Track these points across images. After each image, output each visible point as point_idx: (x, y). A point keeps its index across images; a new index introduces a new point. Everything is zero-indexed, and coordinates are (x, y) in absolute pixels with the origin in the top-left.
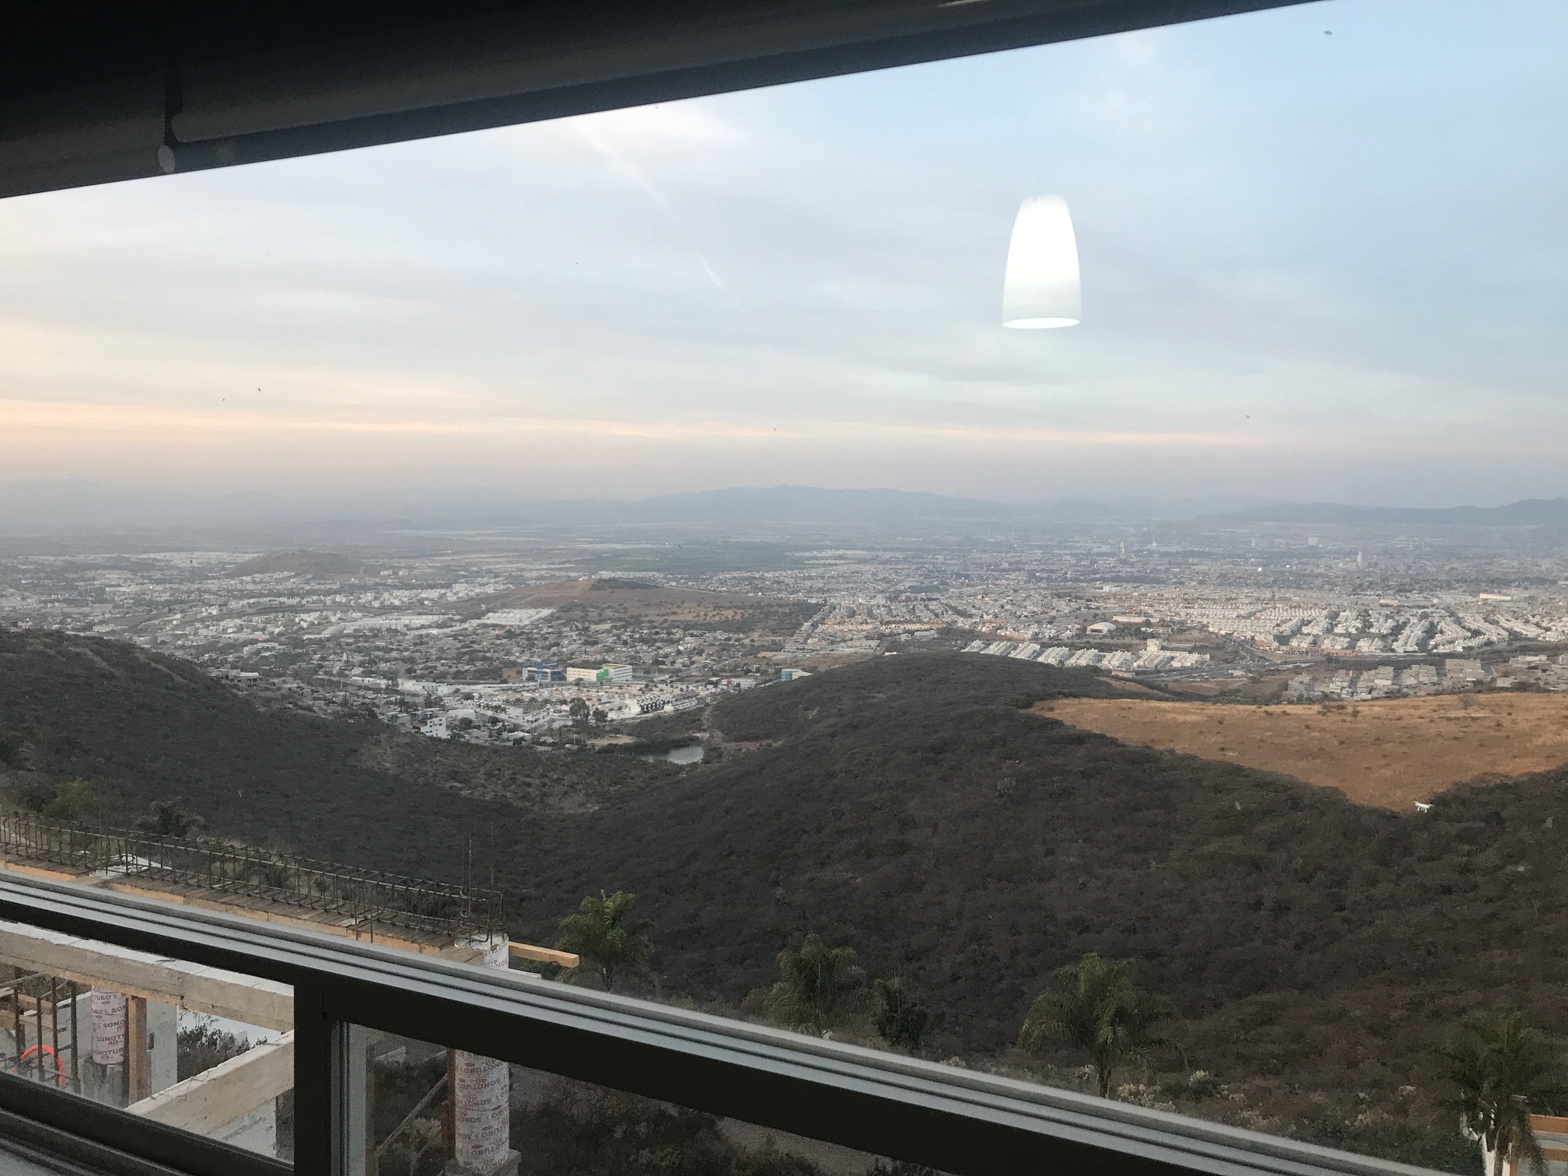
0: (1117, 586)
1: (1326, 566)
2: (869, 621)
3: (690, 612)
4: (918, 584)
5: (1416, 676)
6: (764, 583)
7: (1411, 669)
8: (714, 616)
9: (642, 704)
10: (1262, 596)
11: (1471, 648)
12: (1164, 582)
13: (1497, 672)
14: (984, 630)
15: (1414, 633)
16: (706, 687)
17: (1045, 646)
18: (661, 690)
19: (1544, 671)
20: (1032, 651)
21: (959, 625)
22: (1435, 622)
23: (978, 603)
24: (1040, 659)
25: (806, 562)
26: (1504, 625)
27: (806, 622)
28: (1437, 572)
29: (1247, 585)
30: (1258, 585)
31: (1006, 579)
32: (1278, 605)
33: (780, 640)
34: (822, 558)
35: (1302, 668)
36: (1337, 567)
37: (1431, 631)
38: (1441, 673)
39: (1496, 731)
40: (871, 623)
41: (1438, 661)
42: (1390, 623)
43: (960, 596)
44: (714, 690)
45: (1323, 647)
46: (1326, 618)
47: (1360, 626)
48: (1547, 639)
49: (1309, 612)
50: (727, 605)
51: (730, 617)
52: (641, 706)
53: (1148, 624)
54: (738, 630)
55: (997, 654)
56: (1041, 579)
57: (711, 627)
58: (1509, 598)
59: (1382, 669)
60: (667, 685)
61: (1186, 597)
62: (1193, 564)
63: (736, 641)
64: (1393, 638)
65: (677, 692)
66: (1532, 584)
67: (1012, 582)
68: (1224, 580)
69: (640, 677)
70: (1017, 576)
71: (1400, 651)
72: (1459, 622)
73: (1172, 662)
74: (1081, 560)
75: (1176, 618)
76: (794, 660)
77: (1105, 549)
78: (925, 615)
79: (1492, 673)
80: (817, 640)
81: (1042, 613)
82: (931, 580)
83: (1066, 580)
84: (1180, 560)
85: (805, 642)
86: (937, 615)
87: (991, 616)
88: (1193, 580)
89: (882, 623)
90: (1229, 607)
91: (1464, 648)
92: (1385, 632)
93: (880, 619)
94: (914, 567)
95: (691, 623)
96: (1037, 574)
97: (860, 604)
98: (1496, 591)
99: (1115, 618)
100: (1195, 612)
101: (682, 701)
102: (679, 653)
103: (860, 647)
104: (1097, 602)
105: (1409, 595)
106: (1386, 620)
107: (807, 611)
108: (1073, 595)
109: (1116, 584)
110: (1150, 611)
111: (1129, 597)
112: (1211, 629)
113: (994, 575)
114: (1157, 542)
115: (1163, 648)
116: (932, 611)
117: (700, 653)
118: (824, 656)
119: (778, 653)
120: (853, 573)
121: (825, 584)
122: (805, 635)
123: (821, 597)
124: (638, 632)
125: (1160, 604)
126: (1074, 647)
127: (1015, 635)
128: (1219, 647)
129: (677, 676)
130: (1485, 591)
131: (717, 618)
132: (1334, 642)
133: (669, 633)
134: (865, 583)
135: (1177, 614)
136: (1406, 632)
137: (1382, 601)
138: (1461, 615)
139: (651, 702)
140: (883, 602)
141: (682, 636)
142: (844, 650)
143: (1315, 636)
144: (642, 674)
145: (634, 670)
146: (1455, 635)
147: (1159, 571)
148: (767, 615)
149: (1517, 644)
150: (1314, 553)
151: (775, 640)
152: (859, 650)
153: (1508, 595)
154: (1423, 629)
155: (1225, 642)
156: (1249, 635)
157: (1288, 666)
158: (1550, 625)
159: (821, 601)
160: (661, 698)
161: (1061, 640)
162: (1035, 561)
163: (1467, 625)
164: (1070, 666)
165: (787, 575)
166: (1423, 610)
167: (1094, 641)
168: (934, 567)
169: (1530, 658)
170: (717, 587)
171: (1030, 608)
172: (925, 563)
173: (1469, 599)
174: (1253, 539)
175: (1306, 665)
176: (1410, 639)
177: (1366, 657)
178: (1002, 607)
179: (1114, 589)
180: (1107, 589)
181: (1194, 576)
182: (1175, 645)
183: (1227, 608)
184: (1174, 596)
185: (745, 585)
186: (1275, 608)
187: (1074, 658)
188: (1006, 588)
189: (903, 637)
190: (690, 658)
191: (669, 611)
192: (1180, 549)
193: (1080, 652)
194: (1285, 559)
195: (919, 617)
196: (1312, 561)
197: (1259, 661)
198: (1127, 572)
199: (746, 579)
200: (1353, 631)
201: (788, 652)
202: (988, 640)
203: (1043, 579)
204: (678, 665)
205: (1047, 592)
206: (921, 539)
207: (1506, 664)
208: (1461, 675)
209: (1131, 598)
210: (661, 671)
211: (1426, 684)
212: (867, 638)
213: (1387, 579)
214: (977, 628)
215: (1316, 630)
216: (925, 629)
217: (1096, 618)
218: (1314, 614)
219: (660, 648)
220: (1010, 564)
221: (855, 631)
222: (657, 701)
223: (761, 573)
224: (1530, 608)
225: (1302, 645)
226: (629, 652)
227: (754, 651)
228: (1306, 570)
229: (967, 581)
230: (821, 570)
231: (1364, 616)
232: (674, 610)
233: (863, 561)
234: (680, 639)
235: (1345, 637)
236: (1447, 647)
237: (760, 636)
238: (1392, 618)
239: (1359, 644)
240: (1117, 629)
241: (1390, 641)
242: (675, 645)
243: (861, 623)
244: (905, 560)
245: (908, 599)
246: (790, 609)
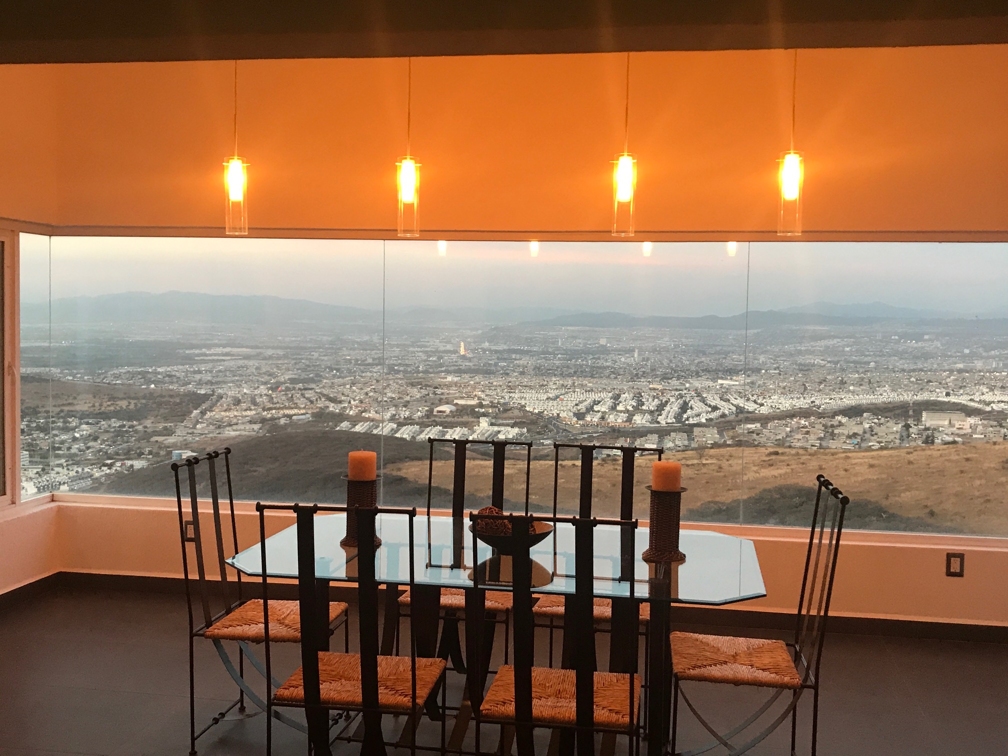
0: (458, 377)
1: (613, 360)
2: (253, 408)
3: (85, 403)
4: (296, 377)
5: (674, 441)
6: (156, 376)
7: (670, 436)
8: (109, 406)
9: (39, 486)
10: (566, 383)
11: (711, 420)
12: (493, 373)
13: (728, 436)
14: (351, 413)
15: (673, 408)
16: (100, 469)
17: (401, 425)
18: (58, 473)
19: (758, 434)
20: (390, 429)
21: (331, 409)
22: (687, 401)
23: (346, 392)
24: (398, 435)
25: (196, 358)
26: (733, 402)
27: (196, 409)
28: (690, 364)
29: (555, 375)
30: (562, 375)
31: (371, 372)
32: (577, 390)
33: (171, 426)
34: (211, 355)
35: (594, 437)
36: (620, 361)
37: (684, 407)
38: (691, 438)
39: (718, 472)
40: (254, 409)
41: (688, 430)
42: (656, 402)
43: (332, 386)
44: (108, 471)
45: (609, 421)
46: (611, 399)
47: (635, 404)
48: (761, 412)
49: (599, 394)
50: (121, 396)
51: (124, 407)
52: (37, 487)
53: (481, 405)
54: (130, 419)
55: (362, 432)
56: (398, 372)
57: (106, 416)
58: (737, 383)
59: (650, 436)
60: (63, 468)
61: (510, 384)
62: (515, 359)
63: (129, 428)
64: (657, 413)
65: (73, 473)
66: (753, 372)
67: (375, 374)
68: (539, 371)
69: (36, 462)
70: (379, 369)
71: (663, 423)
72: (703, 400)
73: (499, 435)
74: (431, 356)
75: (502, 401)
76: (185, 443)
77: (449, 347)
78: (302, 402)
79: (724, 437)
80: (205, 425)
81: (398, 399)
82: (308, 373)
83: (418, 372)
84: (506, 356)
85: (194, 427)
86: (312, 402)
87: (357, 402)
88: (515, 372)
89: (264, 410)
90: (541, 391)
91: (706, 419)
92: (653, 409)
93: (262, 406)
94: (293, 362)
95: (88, 413)
96: (396, 368)
97: (245, 394)
98: (729, 377)
99: (455, 401)
100: (516, 396)
101: (78, 482)
102: (75, 439)
103: (245, 430)
104: (442, 389)
105: (670, 381)
106: (653, 400)
107: (196, 400)
108: (423, 384)
109: (457, 375)
110: (483, 396)
111: (466, 385)
112: (528, 409)
113: (360, 369)
114: (488, 342)
115: (492, 424)
116: (308, 399)
117: (95, 439)
118: (212, 438)
119: (171, 437)
120: (239, 367)
121: (213, 377)
122: (194, 421)
123: (210, 389)
124: (35, 421)
125: (490, 390)
126: (423, 425)
127: (377, 416)
128: (534, 423)
129: (72, 460)
130: (722, 378)
131: (112, 408)
132: (617, 417)
133: (65, 422)
134: (249, 376)
135: (503, 397)
136: (667, 408)
137: (651, 386)
138: (704, 396)
139: (47, 484)
140: (265, 392)
141: (78, 424)
142: (230, 433)
143: (603, 413)
144: (39, 460)
145: (31, 456)
146: (700, 410)
147: (489, 364)
148: (160, 404)
149: (741, 416)
150: (604, 351)
151: (166, 426)
152: (243, 433)
153: (736, 381)
154: (679, 406)
155: (538, 418)
156: (555, 412)
157: (583, 436)
158: (763, 402)
159: (209, 392)
160: (57, 480)
161: (414, 419)
162: (394, 357)
163: (709, 402)
164: (420, 440)
165: (178, 370)
166: (679, 392)
167: (440, 420)
168: (310, 362)
169: (749, 426)
170: (112, 380)
171: (389, 395)
172: (302, 359)
173: (711, 384)
174: (560, 340)
175: (597, 435)
176: (670, 414)
177: (639, 428)
178: (367, 394)
179: (456, 379)
180: (450, 379)
181: (516, 368)
182: (501, 421)
183: (540, 392)
184: (501, 383)
185: (139, 379)
186: (574, 392)
187: (424, 433)
188: (370, 379)
189: (283, 421)
190: (85, 444)
191: (65, 402)
192: (505, 347)
193: (428, 429)
194: (583, 355)
195: (296, 403)
196: (602, 356)
197: (562, 433)
198: (466, 366)
199: (139, 373)
200: (630, 408)
201: (179, 436)
202: (355, 421)
203: (400, 371)
204: (74, 450)
205: (403, 382)
206: (299, 339)
207: (734, 431)
208: (704, 439)
209: (468, 385)
210: (58, 456)
211: (680, 447)
212: (250, 422)
213: (655, 369)
214: (345, 411)
215: (603, 408)
216: (301, 414)
217: (441, 402)
218: (602, 396)
219: (56, 435)
220: (374, 359)
221: (239, 416)
222: (54, 482)
223: (154, 368)
224: (750, 390)
225: (594, 420)
226: (26, 439)
227: (147, 436)
228: (598, 363)
229: (338, 374)
230: (210, 365)
231: (638, 397)
232: (70, 401)
233: (247, 357)
234: (76, 427)
235: (624, 413)
236: (695, 419)
237: (153, 422)
238: (658, 398)
239: (634, 418)
240: (457, 410)
241: (656, 415)
242: (71, 432)
243: (246, 410)
244: (285, 356)
245: (287, 389)
246: (181, 399)
